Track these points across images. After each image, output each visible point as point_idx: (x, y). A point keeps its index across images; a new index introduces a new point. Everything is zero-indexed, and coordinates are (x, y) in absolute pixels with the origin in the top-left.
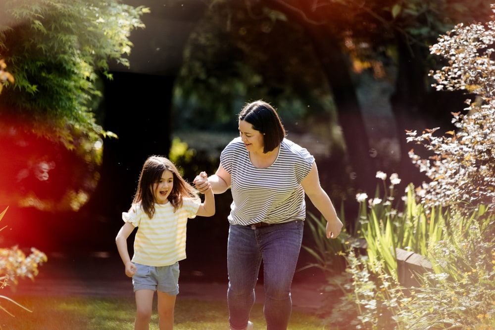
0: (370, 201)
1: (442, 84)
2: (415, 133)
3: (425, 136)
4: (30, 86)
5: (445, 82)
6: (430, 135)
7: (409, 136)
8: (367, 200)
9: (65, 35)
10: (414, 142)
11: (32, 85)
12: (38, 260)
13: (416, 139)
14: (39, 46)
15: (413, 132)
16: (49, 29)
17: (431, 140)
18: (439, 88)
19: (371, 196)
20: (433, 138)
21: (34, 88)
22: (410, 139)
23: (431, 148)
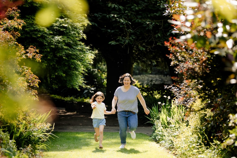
0: (162, 104)
1: (178, 72)
2: (167, 86)
3: (170, 87)
4: (63, 74)
5: (178, 71)
6: (172, 86)
7: (165, 87)
8: (161, 104)
9: (73, 60)
10: (166, 88)
11: (64, 74)
12: (49, 125)
13: (167, 88)
14: (65, 63)
15: (166, 86)
16: (68, 58)
17: (172, 88)
18: (177, 73)
19: (162, 103)
20: (172, 87)
21: (64, 75)
22: (165, 88)
23: (171, 90)
